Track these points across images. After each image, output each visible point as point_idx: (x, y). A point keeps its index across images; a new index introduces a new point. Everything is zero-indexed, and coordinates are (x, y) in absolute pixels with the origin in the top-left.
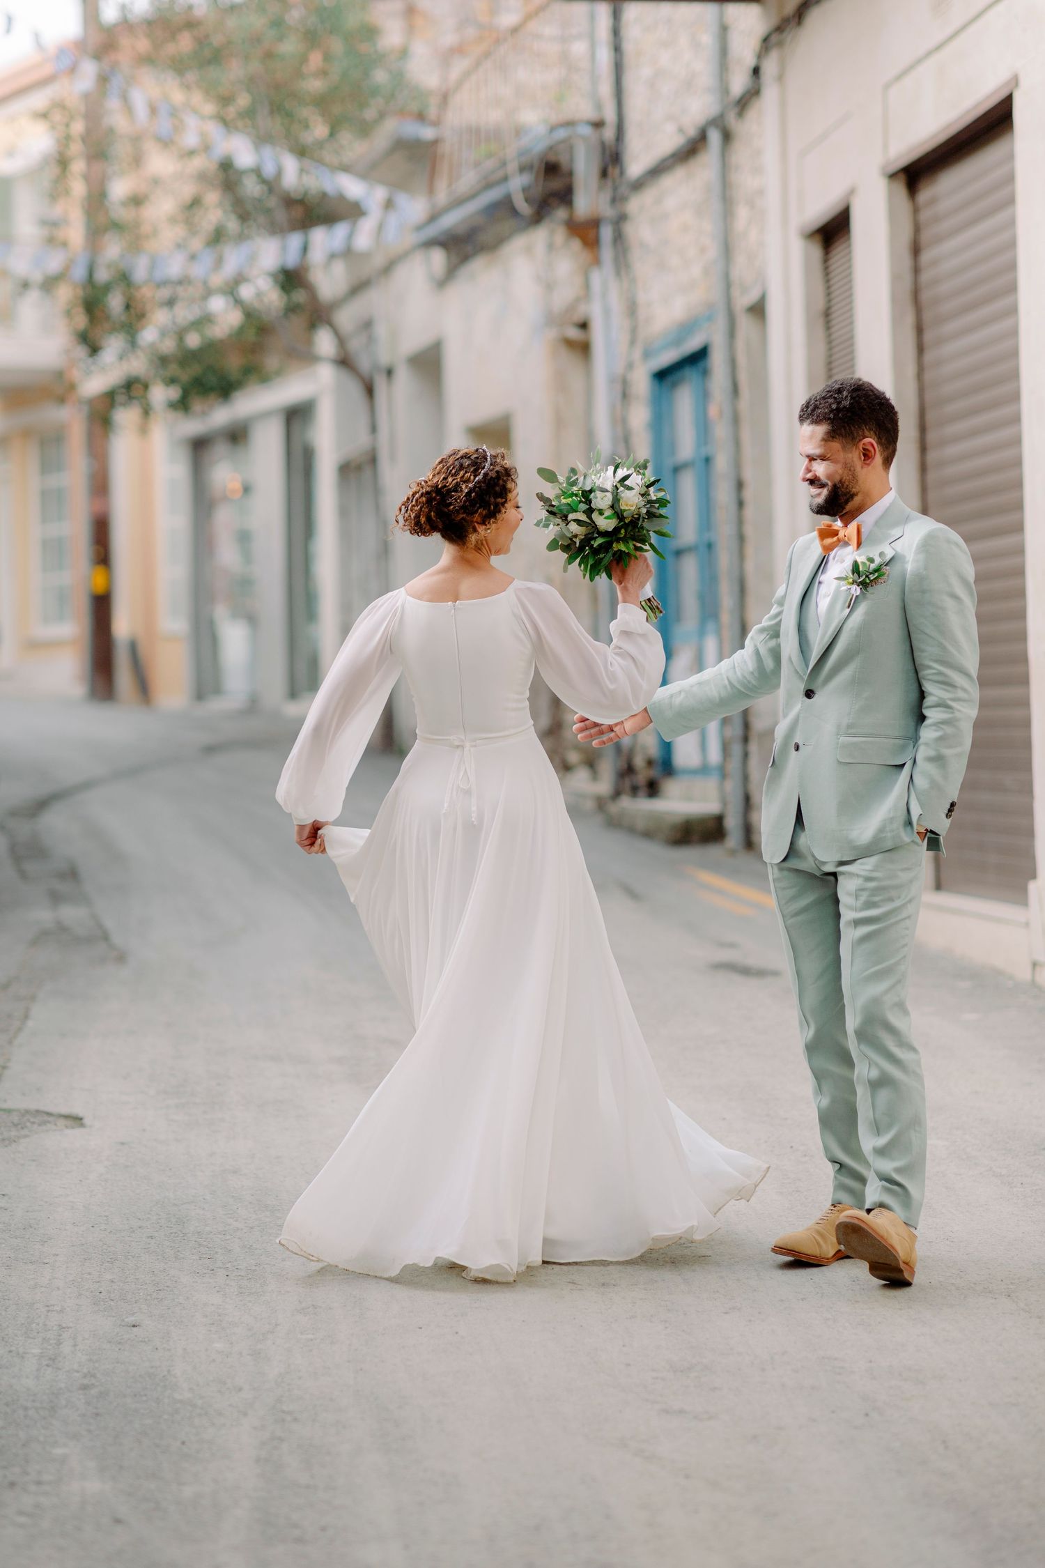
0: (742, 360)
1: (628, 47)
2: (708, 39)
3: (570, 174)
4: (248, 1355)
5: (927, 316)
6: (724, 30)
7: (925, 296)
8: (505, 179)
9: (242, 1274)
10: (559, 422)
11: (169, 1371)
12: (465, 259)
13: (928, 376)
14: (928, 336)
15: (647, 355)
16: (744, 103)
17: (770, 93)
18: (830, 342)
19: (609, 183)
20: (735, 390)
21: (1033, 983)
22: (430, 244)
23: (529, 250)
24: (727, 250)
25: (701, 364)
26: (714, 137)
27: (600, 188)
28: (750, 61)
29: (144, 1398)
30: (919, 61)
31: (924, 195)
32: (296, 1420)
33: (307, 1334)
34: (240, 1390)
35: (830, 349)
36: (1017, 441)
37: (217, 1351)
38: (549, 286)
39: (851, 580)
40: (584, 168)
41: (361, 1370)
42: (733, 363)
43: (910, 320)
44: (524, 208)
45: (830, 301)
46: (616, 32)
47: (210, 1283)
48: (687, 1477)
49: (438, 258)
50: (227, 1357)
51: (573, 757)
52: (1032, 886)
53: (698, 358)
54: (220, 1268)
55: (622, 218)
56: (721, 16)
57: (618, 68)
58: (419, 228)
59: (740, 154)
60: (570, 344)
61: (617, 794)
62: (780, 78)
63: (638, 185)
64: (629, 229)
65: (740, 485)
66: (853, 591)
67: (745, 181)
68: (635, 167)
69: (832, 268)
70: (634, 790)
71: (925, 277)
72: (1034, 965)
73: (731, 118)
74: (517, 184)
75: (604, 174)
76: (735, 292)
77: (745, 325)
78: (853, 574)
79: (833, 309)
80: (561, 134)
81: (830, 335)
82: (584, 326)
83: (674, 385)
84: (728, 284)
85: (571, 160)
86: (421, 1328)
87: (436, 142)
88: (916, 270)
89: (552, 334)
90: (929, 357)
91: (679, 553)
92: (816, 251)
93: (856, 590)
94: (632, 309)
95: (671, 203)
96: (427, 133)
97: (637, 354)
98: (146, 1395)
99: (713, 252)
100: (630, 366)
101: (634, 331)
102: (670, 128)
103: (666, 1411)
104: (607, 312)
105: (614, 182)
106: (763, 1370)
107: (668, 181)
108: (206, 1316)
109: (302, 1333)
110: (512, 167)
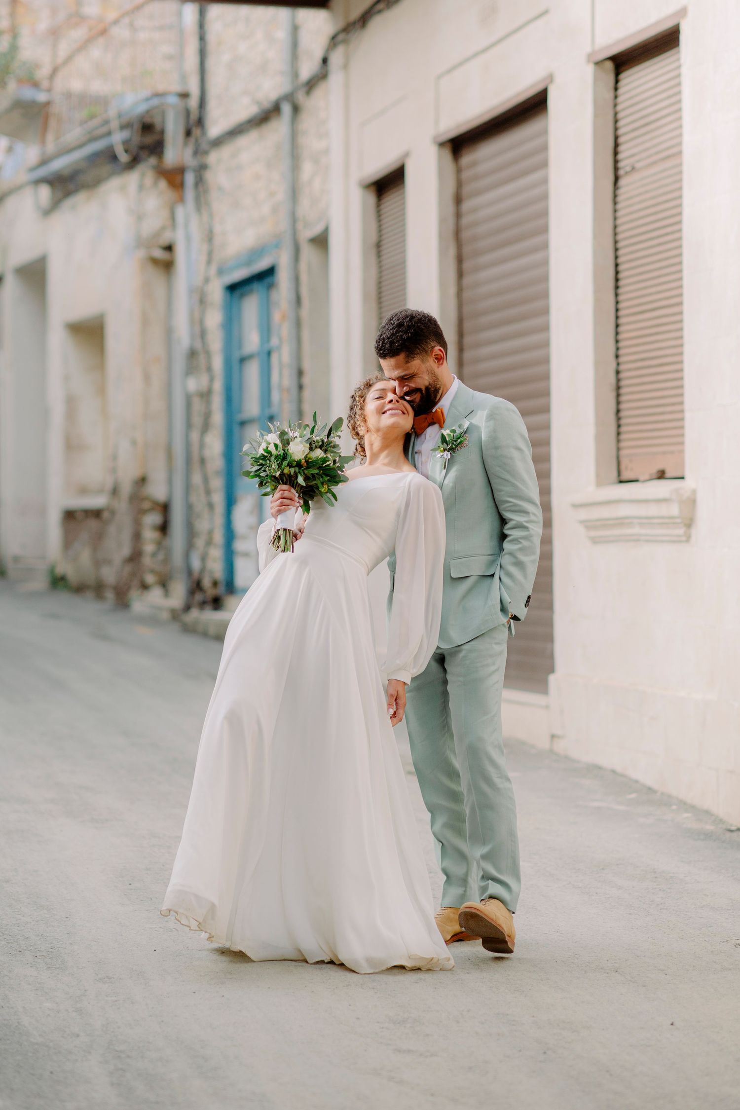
0: (304, 278)
1: (211, 38)
2: (282, 34)
3: (162, 132)
4: (73, 1011)
5: (466, 249)
6: (295, 29)
7: (465, 235)
8: (109, 134)
9: (44, 954)
10: (145, 322)
11: (18, 1023)
12: (68, 194)
13: (466, 295)
14: (466, 265)
15: (221, 272)
16: (311, 85)
17: (336, 79)
18: (380, 267)
19: (192, 140)
20: (298, 301)
21: (551, 751)
22: (38, 182)
23: (123, 189)
24: (294, 193)
25: (267, 281)
26: (286, 109)
27: (185, 144)
28: (319, 55)
29: (8, 1042)
30: (468, 60)
31: (467, 159)
32: (129, 1057)
33: (111, 997)
34: (78, 1036)
35: (380, 272)
36: (546, 344)
37: (48, 1008)
38: (140, 218)
39: (442, 449)
40: (173, 129)
41: (162, 1022)
42: (297, 280)
43: (452, 252)
44: (124, 158)
45: (380, 236)
46: (201, 25)
47: (22, 961)
48: (432, 1095)
49: (45, 192)
50: (58, 1013)
51: (150, 579)
52: (552, 678)
53: (266, 275)
54: (26, 950)
55: (202, 168)
56: (293, 18)
57: (203, 54)
58: (32, 169)
59: (307, 122)
60: (155, 261)
61: (187, 608)
62: (346, 66)
63: (218, 143)
64: (209, 176)
65: (300, 373)
66: (445, 456)
67: (311, 143)
68: (214, 130)
69: (382, 212)
70: (202, 605)
71: (465, 221)
72: (553, 737)
73: (300, 97)
74: (118, 139)
75: (188, 133)
76: (300, 226)
77: (308, 253)
78: (443, 444)
79: (383, 243)
80: (155, 102)
81: (380, 262)
82: (169, 248)
83: (242, 296)
84: (294, 219)
85: (163, 122)
86: (194, 993)
87: (48, 104)
88: (458, 215)
89: (141, 254)
90: (467, 280)
91: (243, 424)
92: (371, 198)
93: (447, 455)
94: (210, 237)
95: (244, 157)
96: (42, 97)
97: (213, 270)
98: (8, 1040)
99: (281, 194)
100: (207, 280)
101: (210, 254)
102: (246, 100)
103: (399, 1051)
104: (188, 238)
105: (197, 140)
106: (458, 1022)
107: (243, 141)
108: (30, 984)
109: (107, 996)
110: (115, 124)
